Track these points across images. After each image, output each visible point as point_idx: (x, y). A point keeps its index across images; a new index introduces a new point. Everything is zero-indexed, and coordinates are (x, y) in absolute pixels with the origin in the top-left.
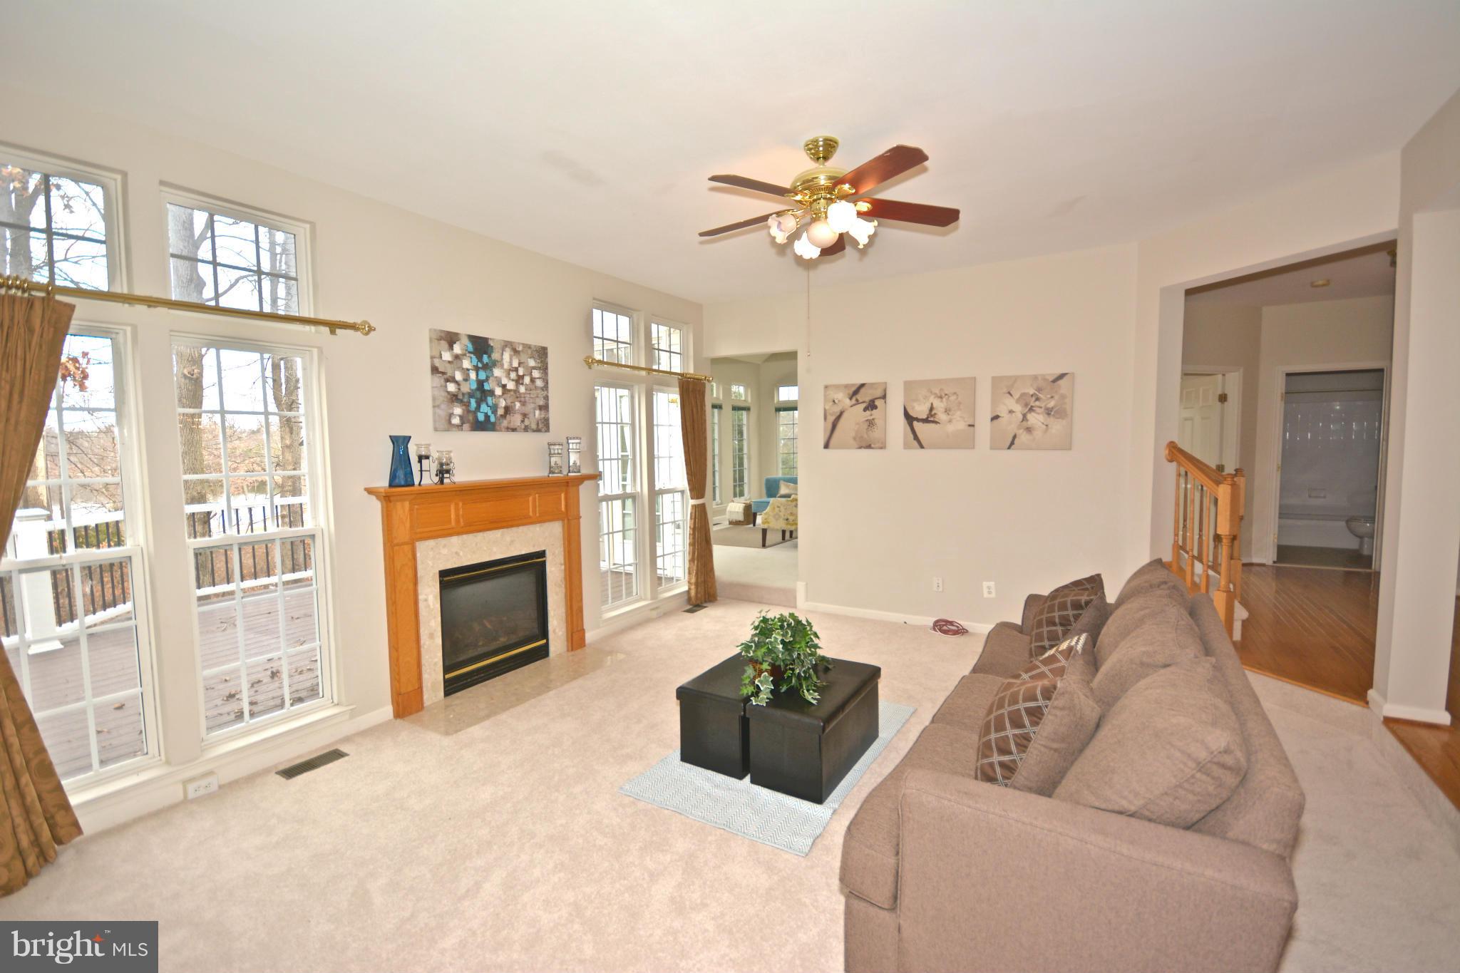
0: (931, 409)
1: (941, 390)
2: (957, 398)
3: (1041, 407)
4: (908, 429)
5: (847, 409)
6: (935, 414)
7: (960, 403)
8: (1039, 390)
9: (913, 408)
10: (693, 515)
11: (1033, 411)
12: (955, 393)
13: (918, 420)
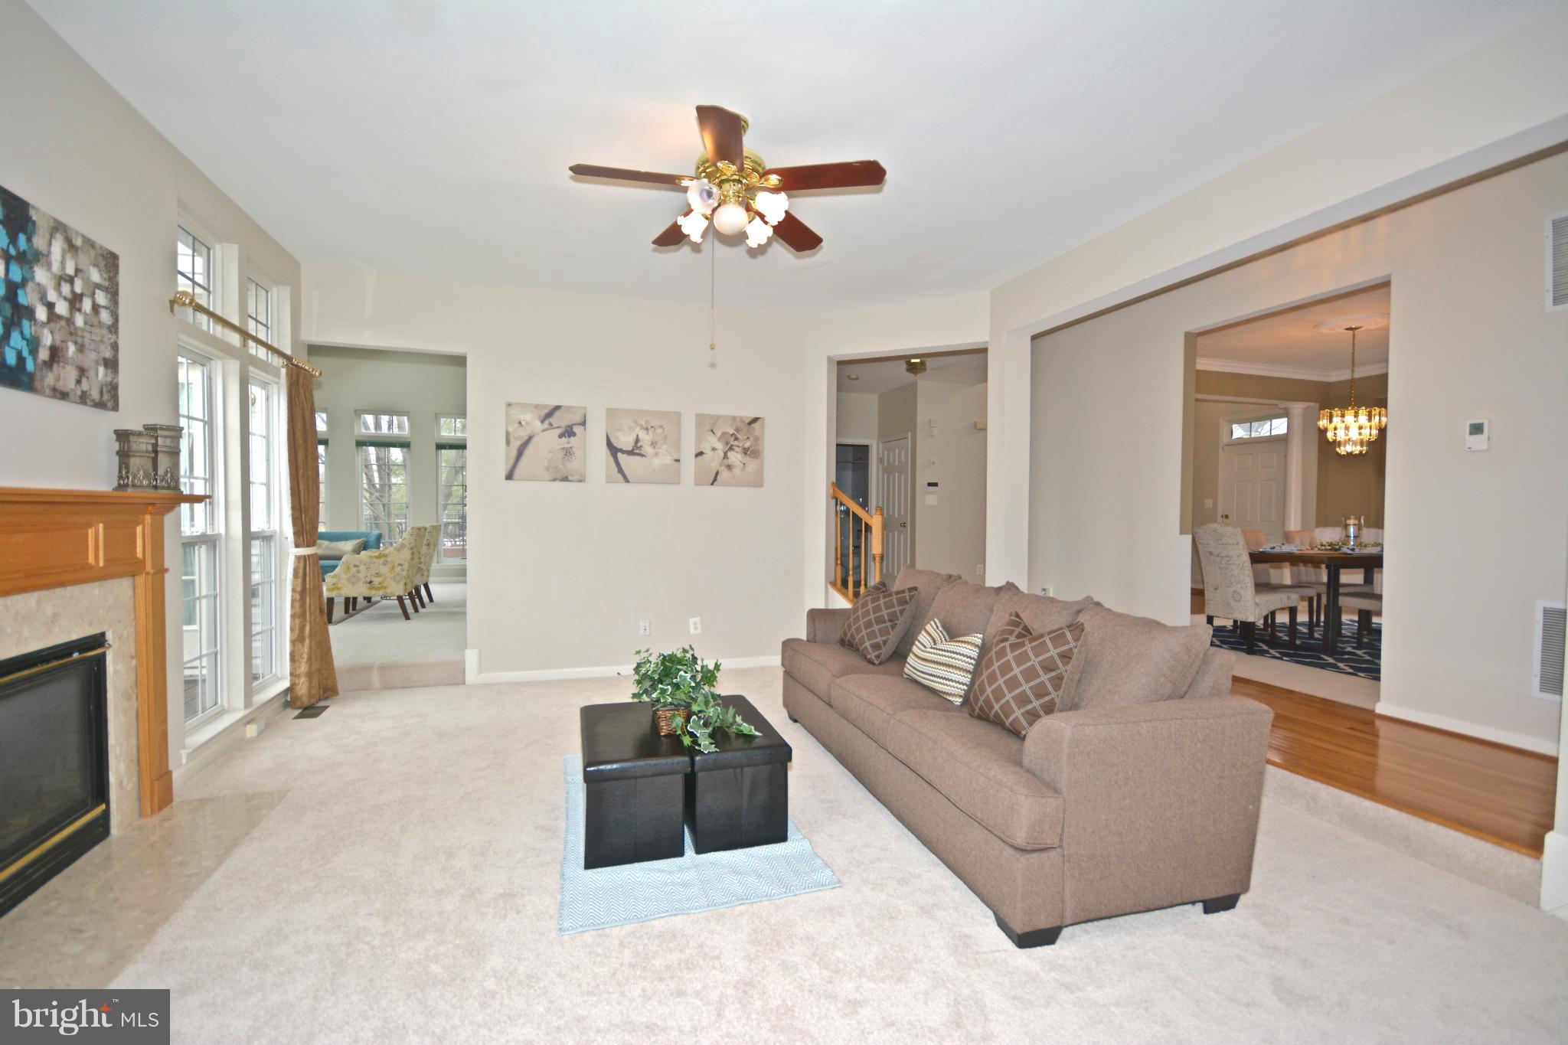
0: (637, 440)
1: (647, 422)
2: (663, 432)
3: (739, 447)
4: (612, 460)
5: (538, 434)
6: (641, 446)
7: (666, 437)
8: (737, 430)
9: (617, 438)
10: (301, 571)
11: (733, 450)
12: (661, 427)
13: (623, 451)
